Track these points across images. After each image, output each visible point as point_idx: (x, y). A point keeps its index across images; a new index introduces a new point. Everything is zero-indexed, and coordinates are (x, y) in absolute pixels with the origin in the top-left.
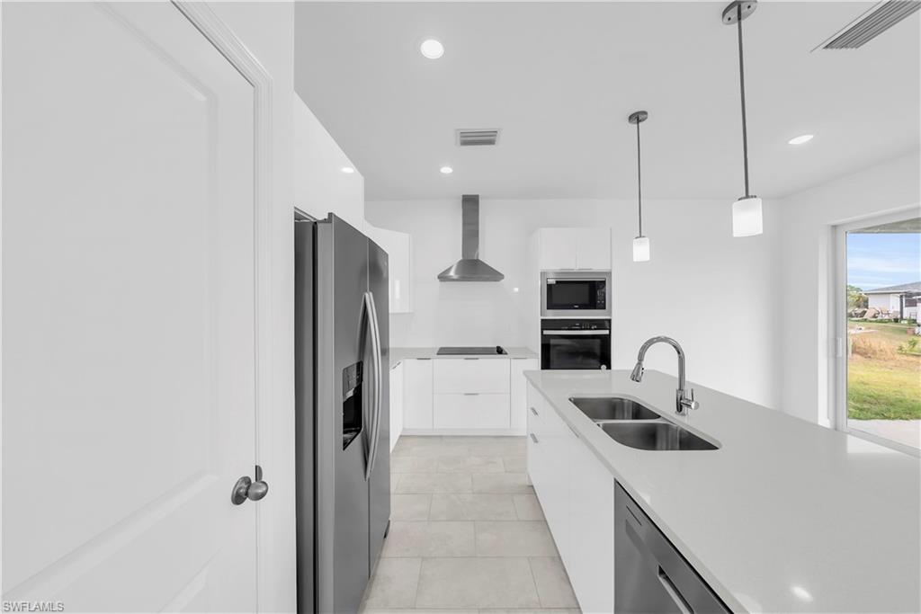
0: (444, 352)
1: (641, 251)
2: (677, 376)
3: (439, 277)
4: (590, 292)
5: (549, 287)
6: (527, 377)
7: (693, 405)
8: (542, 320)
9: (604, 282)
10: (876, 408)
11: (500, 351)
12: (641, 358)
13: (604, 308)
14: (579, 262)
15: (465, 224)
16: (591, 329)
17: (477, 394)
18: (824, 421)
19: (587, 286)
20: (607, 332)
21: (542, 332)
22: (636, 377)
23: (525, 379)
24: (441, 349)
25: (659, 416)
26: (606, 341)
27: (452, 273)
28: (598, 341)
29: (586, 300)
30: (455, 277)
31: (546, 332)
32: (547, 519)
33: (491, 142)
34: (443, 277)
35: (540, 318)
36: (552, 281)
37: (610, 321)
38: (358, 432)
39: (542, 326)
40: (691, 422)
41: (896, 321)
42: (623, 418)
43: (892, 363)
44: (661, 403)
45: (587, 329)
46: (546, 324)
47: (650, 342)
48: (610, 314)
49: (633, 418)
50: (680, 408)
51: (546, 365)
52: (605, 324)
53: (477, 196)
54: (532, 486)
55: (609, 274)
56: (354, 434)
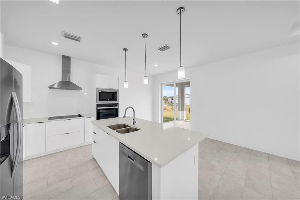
0: (51, 118)
1: (126, 85)
2: (133, 117)
3: (49, 87)
4: (113, 95)
5: (100, 93)
6: (92, 123)
7: (136, 122)
8: (97, 104)
9: (117, 93)
10: (167, 120)
11: (80, 116)
12: (125, 112)
13: (117, 100)
14: (110, 86)
15: (63, 66)
16: (113, 106)
17: (70, 133)
18: (160, 122)
19: (112, 93)
20: (117, 107)
21: (97, 108)
22: (124, 117)
23: (91, 123)
24: (49, 117)
25: (129, 126)
26: (117, 110)
27: (56, 86)
28: (115, 110)
29: (111, 98)
30: (57, 87)
31: (98, 108)
32: (100, 165)
33: (78, 41)
34: (51, 87)
35: (96, 103)
36: (100, 92)
37: (118, 104)
38: (7, 156)
39: (97, 106)
40: (136, 126)
41: (171, 103)
42: (121, 128)
43: (170, 111)
44: (130, 123)
45: (112, 107)
46: (98, 105)
47: (127, 108)
48: (118, 102)
49: (124, 128)
50: (134, 124)
51: (98, 118)
52: (117, 105)
53: (70, 57)
54: (94, 158)
55: (118, 90)
56: (6, 157)
